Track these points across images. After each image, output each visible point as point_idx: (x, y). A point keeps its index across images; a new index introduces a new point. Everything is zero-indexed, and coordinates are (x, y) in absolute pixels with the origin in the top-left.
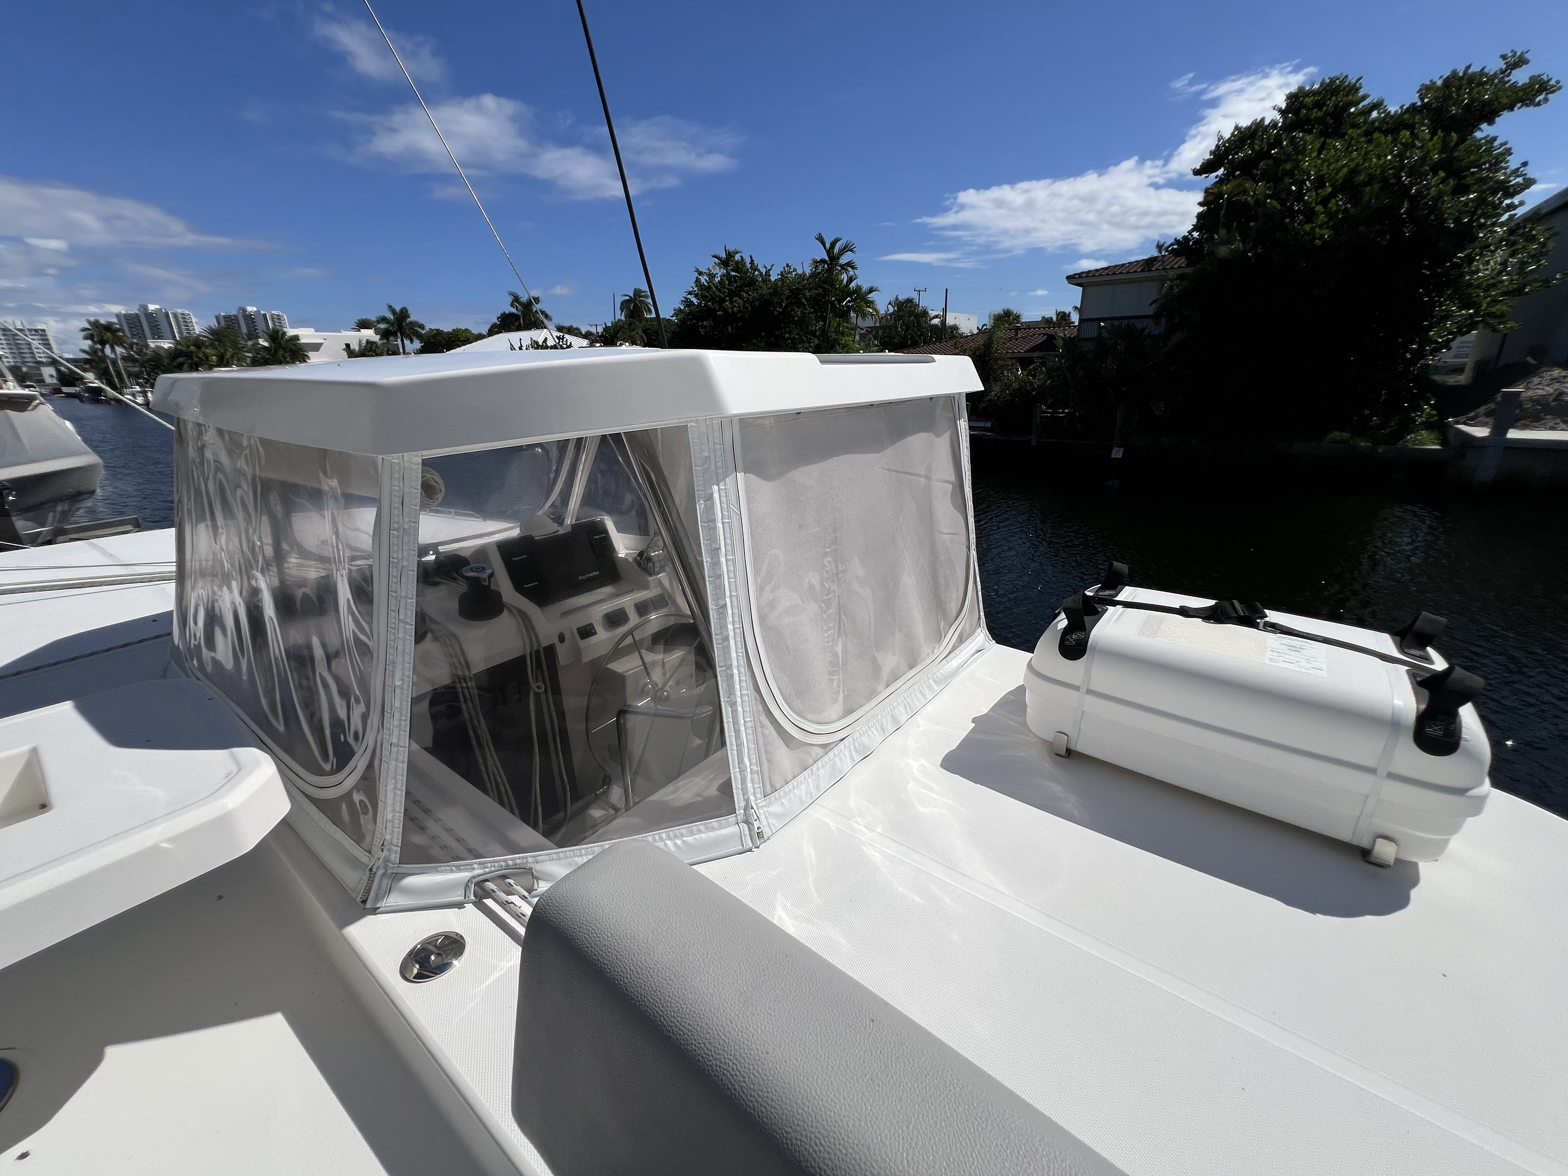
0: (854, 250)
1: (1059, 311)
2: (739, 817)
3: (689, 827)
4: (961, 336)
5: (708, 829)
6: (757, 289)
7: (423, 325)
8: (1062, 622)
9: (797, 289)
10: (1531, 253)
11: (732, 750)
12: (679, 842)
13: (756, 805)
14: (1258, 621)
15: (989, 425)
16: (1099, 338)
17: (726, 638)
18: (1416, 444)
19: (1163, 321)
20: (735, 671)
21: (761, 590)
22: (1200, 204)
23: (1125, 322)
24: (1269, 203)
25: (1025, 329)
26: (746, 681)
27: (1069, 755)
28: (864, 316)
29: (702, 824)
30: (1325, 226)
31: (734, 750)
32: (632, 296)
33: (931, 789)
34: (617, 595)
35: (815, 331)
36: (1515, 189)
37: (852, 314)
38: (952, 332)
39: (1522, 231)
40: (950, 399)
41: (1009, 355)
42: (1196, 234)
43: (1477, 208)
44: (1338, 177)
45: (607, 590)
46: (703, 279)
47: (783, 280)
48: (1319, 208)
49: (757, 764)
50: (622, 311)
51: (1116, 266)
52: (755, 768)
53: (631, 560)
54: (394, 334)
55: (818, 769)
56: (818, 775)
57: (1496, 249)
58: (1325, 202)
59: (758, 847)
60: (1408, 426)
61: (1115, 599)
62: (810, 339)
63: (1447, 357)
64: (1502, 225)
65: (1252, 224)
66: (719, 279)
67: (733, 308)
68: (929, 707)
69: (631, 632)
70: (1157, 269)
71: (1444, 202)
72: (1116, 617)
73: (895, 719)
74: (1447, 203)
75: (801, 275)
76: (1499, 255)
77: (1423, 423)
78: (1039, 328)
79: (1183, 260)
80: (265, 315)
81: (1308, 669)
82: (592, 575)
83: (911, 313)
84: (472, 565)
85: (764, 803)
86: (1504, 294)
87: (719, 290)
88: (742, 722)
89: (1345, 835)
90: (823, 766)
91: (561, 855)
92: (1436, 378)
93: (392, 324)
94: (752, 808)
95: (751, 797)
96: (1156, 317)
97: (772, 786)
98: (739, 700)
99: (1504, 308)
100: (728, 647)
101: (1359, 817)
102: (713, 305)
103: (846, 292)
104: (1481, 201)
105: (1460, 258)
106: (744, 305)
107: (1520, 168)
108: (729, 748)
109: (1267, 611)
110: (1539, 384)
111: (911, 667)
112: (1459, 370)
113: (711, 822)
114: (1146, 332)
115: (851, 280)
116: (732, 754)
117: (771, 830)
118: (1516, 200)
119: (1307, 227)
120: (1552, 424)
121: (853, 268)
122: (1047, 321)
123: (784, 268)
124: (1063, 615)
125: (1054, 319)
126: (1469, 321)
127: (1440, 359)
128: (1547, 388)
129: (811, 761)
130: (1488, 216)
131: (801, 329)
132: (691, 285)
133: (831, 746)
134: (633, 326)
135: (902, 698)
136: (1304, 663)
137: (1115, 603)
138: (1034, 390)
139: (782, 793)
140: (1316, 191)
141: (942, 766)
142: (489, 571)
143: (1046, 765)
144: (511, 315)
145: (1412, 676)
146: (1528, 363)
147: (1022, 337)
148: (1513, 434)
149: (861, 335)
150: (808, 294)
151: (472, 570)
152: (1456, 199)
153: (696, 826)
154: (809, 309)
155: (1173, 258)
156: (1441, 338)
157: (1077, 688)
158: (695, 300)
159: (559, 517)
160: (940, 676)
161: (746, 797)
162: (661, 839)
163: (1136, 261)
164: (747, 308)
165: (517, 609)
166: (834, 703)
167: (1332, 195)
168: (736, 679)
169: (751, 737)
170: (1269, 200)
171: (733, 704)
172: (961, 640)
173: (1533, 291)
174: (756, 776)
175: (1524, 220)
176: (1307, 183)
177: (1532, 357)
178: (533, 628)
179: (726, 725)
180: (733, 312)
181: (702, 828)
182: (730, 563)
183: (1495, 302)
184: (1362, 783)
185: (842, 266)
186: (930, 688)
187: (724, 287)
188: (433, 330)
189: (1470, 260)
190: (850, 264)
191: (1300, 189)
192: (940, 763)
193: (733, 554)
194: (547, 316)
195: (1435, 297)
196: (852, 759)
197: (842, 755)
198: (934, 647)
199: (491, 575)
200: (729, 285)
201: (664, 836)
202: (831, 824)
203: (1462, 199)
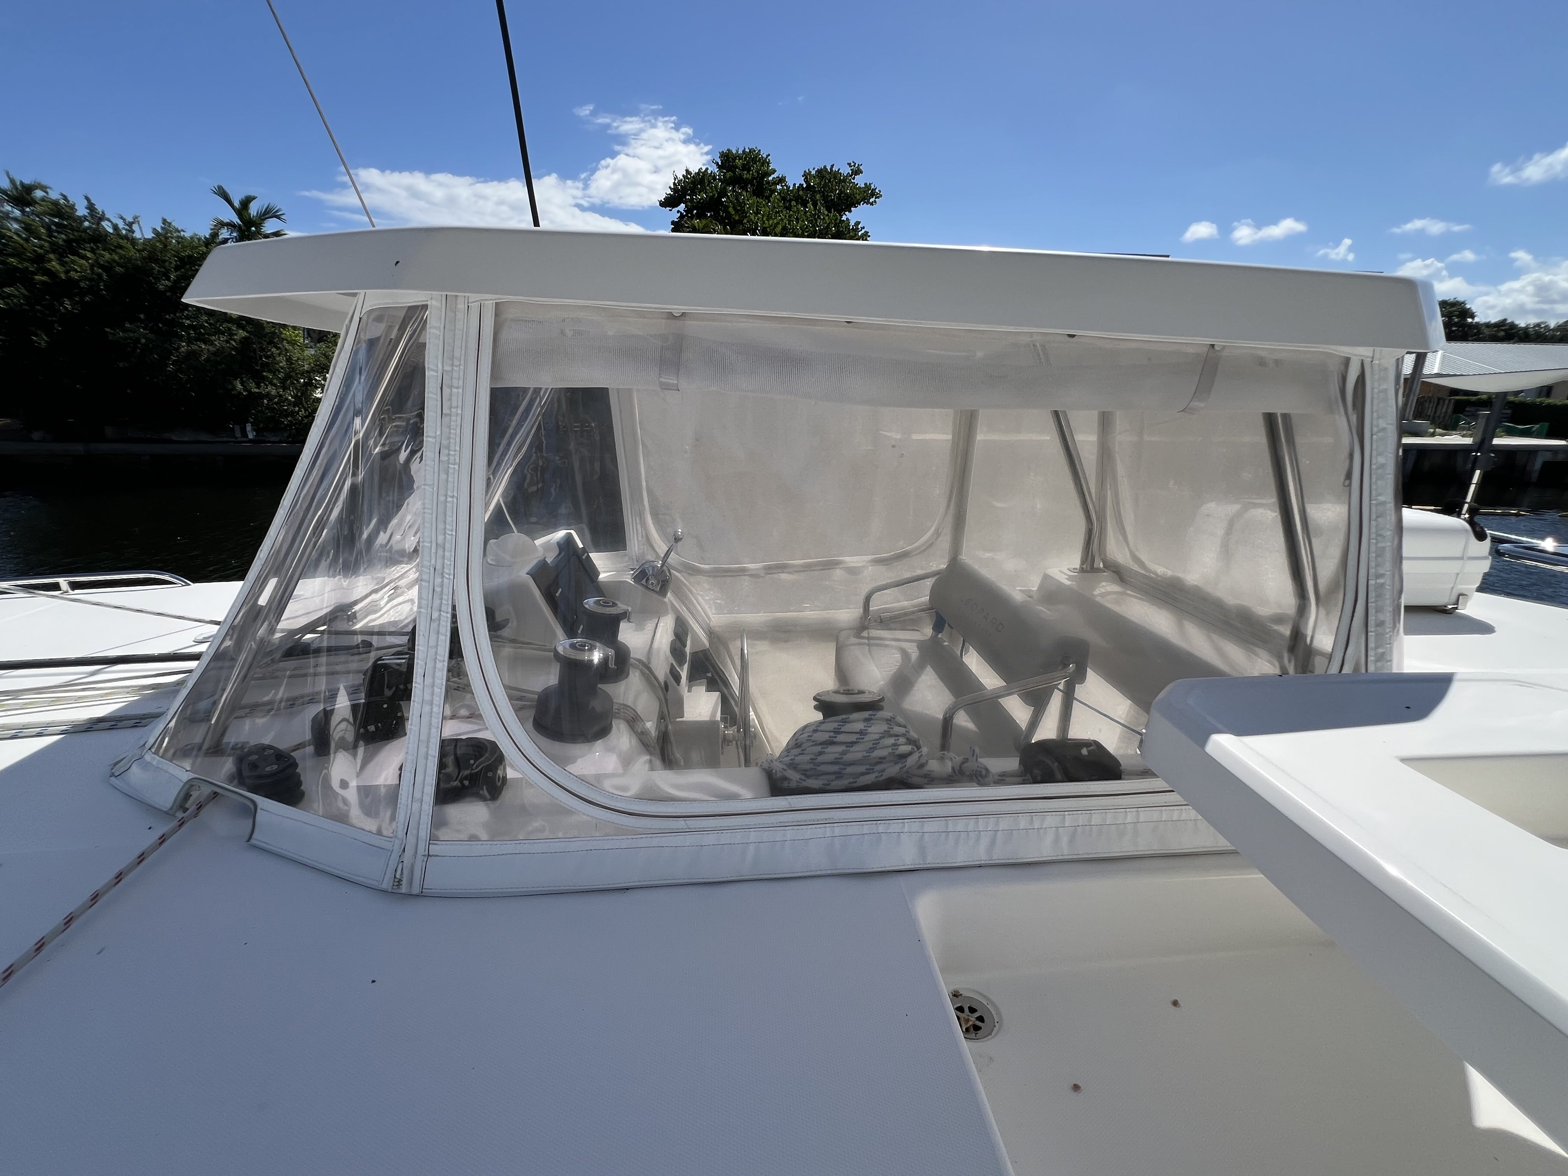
0: (281, 216)
101: (1453, 587)
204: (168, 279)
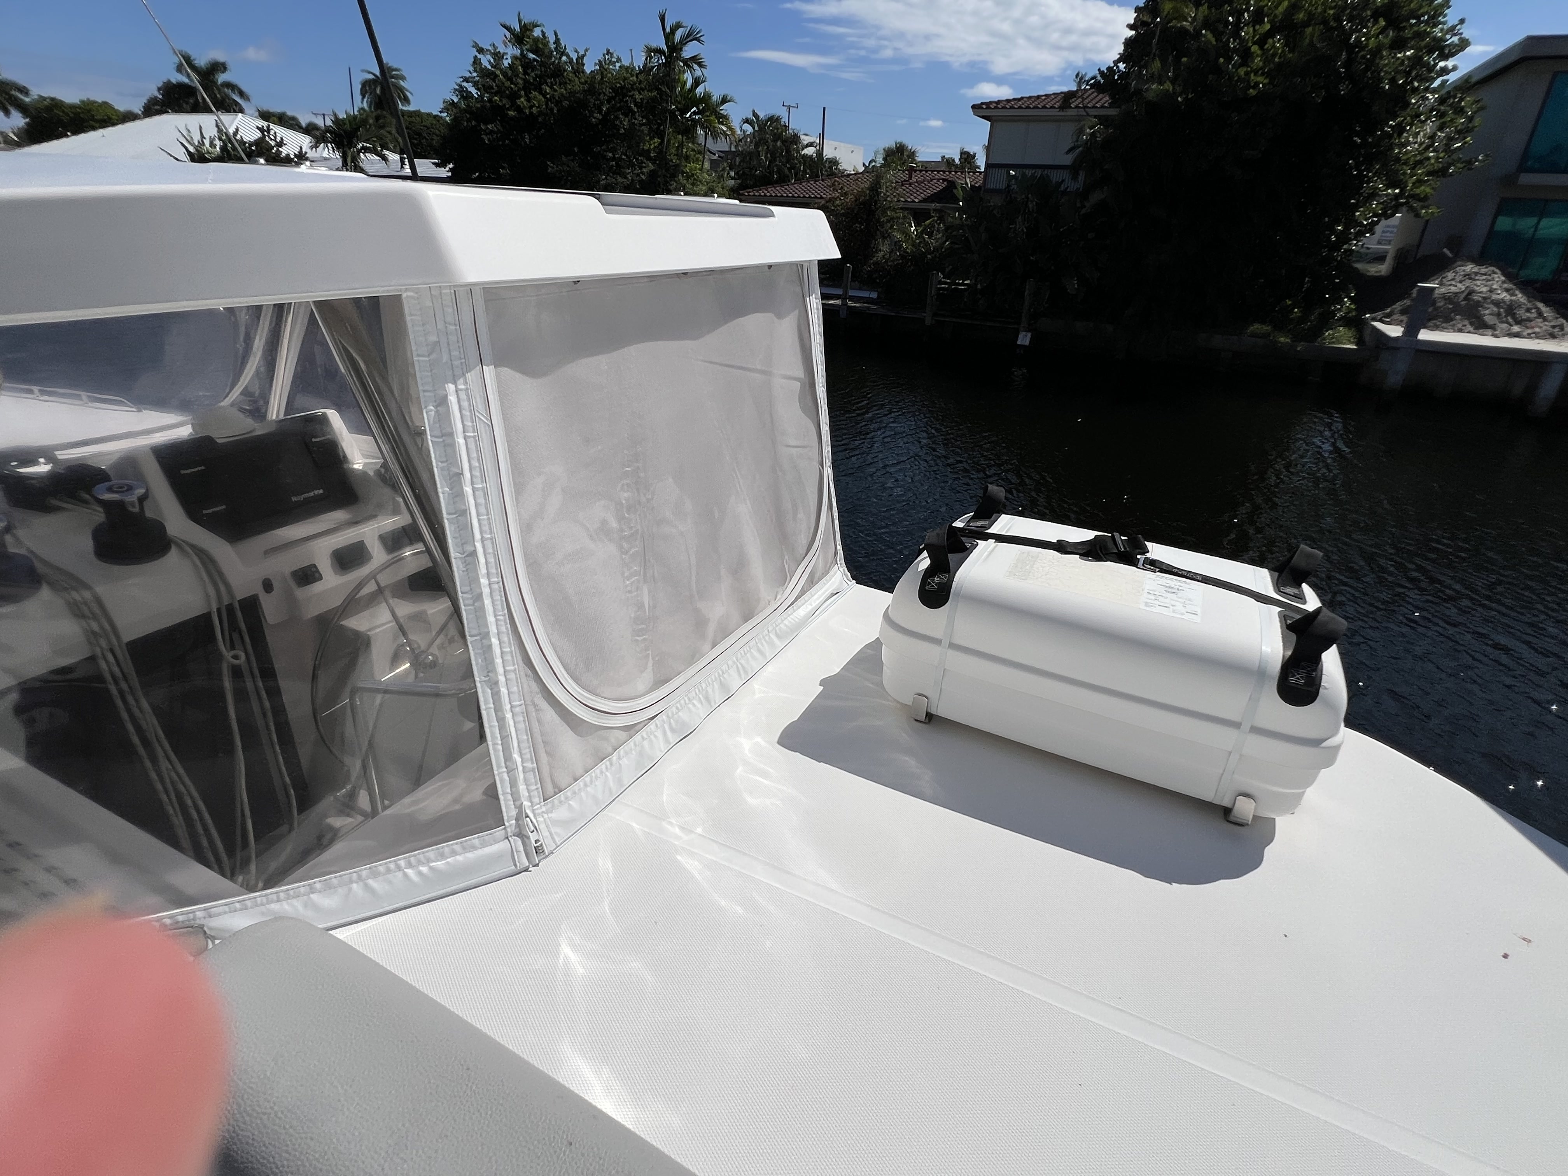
0: (702, 38)
1: (965, 150)
2: (509, 830)
3: (438, 849)
4: (843, 175)
5: (465, 849)
6: (566, 83)
7: (24, 87)
8: (924, 562)
9: (623, 87)
10: (1459, 128)
11: (494, 744)
12: (424, 869)
13: (533, 811)
14: (1139, 557)
15: (874, 295)
16: (1008, 190)
17: (479, 597)
18: (1333, 343)
19: (1082, 176)
20: (495, 641)
21: (527, 529)
22: (1131, 27)
23: (1039, 173)
24: (1205, 36)
25: (921, 171)
26: (511, 652)
27: (930, 720)
28: (715, 135)
29: (457, 844)
30: (1260, 72)
31: (498, 744)
32: (378, 74)
33: (764, 774)
34: (355, 523)
35: (649, 151)
36: (1450, 51)
37: (700, 132)
38: (831, 168)
39: (1452, 101)
40: (798, 267)
41: (901, 205)
42: (1122, 66)
43: (1412, 68)
44: (1277, 12)
45: (339, 515)
46: (486, 61)
47: (602, 73)
48: (1255, 48)
49: (532, 760)
50: (364, 97)
51: (1030, 97)
52: (529, 765)
53: (371, 473)
55: (619, 758)
56: (620, 764)
57: (1426, 120)
58: (1261, 43)
59: (537, 865)
60: (1327, 320)
61: (986, 531)
62: (642, 162)
63: (1370, 242)
64: (1434, 91)
65: (1184, 59)
66: (509, 61)
67: (531, 107)
68: (769, 668)
69: (373, 576)
70: (1077, 107)
71: (1382, 58)
72: (986, 553)
73: (723, 686)
74: (1386, 60)
75: (628, 67)
76: (1429, 127)
77: (1341, 318)
78: (938, 172)
79: (1107, 98)
81: (1182, 614)
82: (311, 494)
83: (777, 137)
84: (114, 482)
85: (544, 809)
86: (1429, 174)
87: (509, 79)
88: (508, 707)
89: (1208, 795)
90: (626, 753)
91: (249, 903)
92: (1359, 266)
94: (527, 816)
95: (525, 803)
96: (1073, 169)
97: (555, 785)
98: (502, 679)
99: (1428, 190)
100: (482, 608)
101: (1222, 774)
102: (501, 100)
103: (690, 99)
104: (1416, 61)
105: (1391, 127)
106: (547, 105)
107: (1457, 25)
108: (490, 743)
109: (1149, 545)
110: (1452, 280)
111: (746, 618)
112: (1380, 258)
113: (470, 840)
114: (1062, 188)
115: (697, 82)
116: (495, 750)
117: (555, 842)
118: (1450, 63)
119: (1242, 71)
120: (1460, 326)
121: (700, 65)
122: (949, 162)
123: (604, 55)
124: (925, 554)
125: (957, 161)
126: (1394, 203)
127: (1363, 244)
128: (1459, 285)
129: (610, 749)
130: (1422, 79)
131: (629, 147)
132: (466, 68)
133: (637, 728)
134: (381, 121)
135: (734, 658)
136: (1179, 607)
137: (986, 537)
138: (931, 253)
139: (569, 794)
140: (1254, 26)
141: (779, 743)
142: (141, 491)
143: (904, 735)
144: (180, 86)
145: (1283, 617)
146: (1445, 255)
147: (917, 182)
148: (1424, 335)
149: (712, 162)
150: (638, 97)
151: (110, 490)
152: (1393, 55)
153: (447, 846)
154: (639, 119)
155: (1096, 94)
156: (1366, 220)
157: (937, 642)
158: (474, 91)
159: (258, 410)
160: (785, 628)
161: (518, 803)
162: (399, 868)
163: (1054, 94)
164: (552, 109)
165: (193, 546)
166: (642, 672)
167: (1270, 34)
168: (497, 651)
169: (521, 726)
170: (1204, 32)
171: (494, 685)
172: (812, 581)
173: (1457, 172)
174: (531, 776)
175: (1455, 88)
176: (1246, 15)
177: (1449, 249)
178: (221, 574)
179: (484, 713)
180: (531, 113)
181: (457, 848)
182: (479, 494)
183: (1420, 182)
184: (1226, 738)
185: (686, 62)
186: (772, 644)
187: (517, 76)
188: (44, 99)
189: (1400, 130)
190: (695, 59)
191: (1238, 21)
192: (777, 739)
193: (484, 479)
194: (242, 94)
195: (1364, 170)
196: (667, 741)
197: (652, 737)
198: (777, 593)
199: (142, 499)
200: (525, 73)
201: (402, 863)
202: (634, 825)
203: (1399, 55)
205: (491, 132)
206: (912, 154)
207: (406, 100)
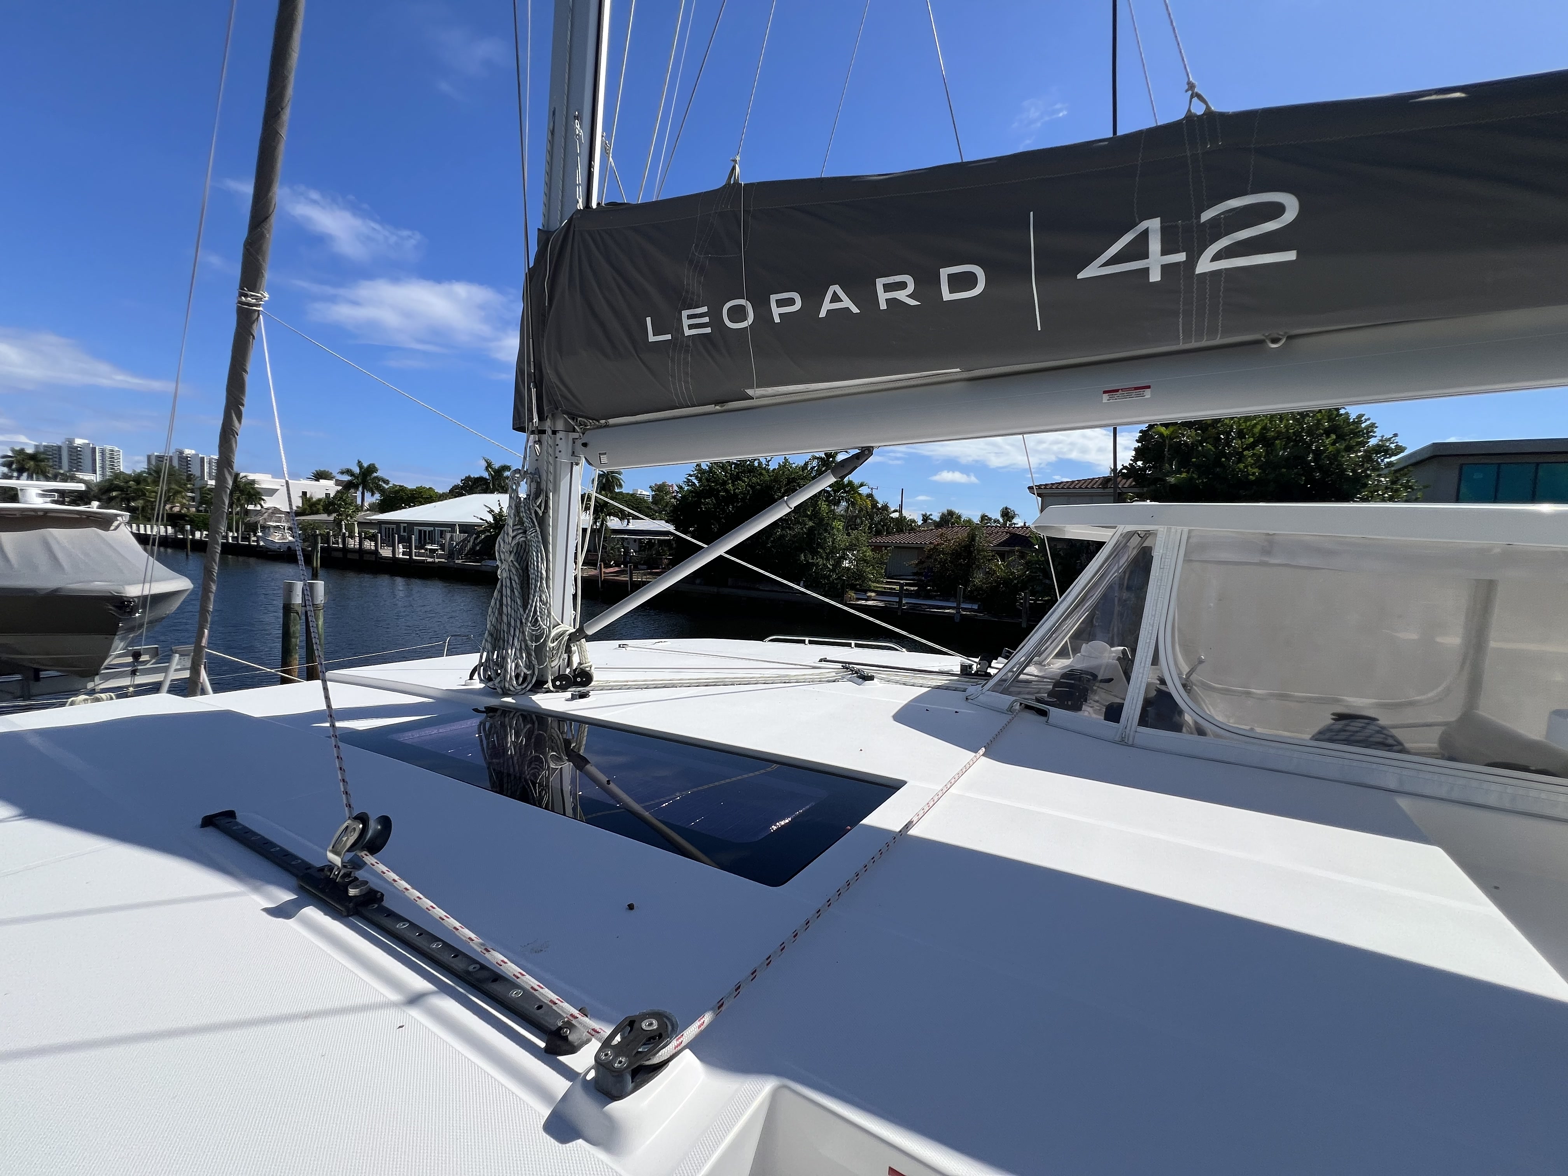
7: (388, 481)
15: (976, 607)
22: (1138, 441)
25: (976, 526)
30: (1254, 466)
36: (1391, 452)
37: (844, 504)
41: (990, 548)
42: (1140, 463)
43: (1364, 463)
44: (1253, 432)
47: (781, 470)
48: (1245, 453)
54: (356, 487)
58: (1249, 449)
64: (1385, 476)
67: (734, 490)
71: (1340, 457)
74: (1343, 458)
79: (1133, 482)
80: (202, 459)
93: (357, 477)
102: (714, 486)
104: (1367, 459)
106: (746, 488)
107: (1392, 437)
119: (1241, 466)
130: (1374, 469)
132: (691, 469)
138: (1015, 579)
140: (1239, 440)
144: (479, 478)
147: (987, 534)
152: (1348, 455)
155: (1124, 480)
158: (696, 482)
164: (749, 491)
167: (1252, 444)
180: (735, 493)
187: (725, 472)
188: (396, 486)
204: (780, 492)
205: (708, 503)
206: (959, 517)
207: (621, 486)
